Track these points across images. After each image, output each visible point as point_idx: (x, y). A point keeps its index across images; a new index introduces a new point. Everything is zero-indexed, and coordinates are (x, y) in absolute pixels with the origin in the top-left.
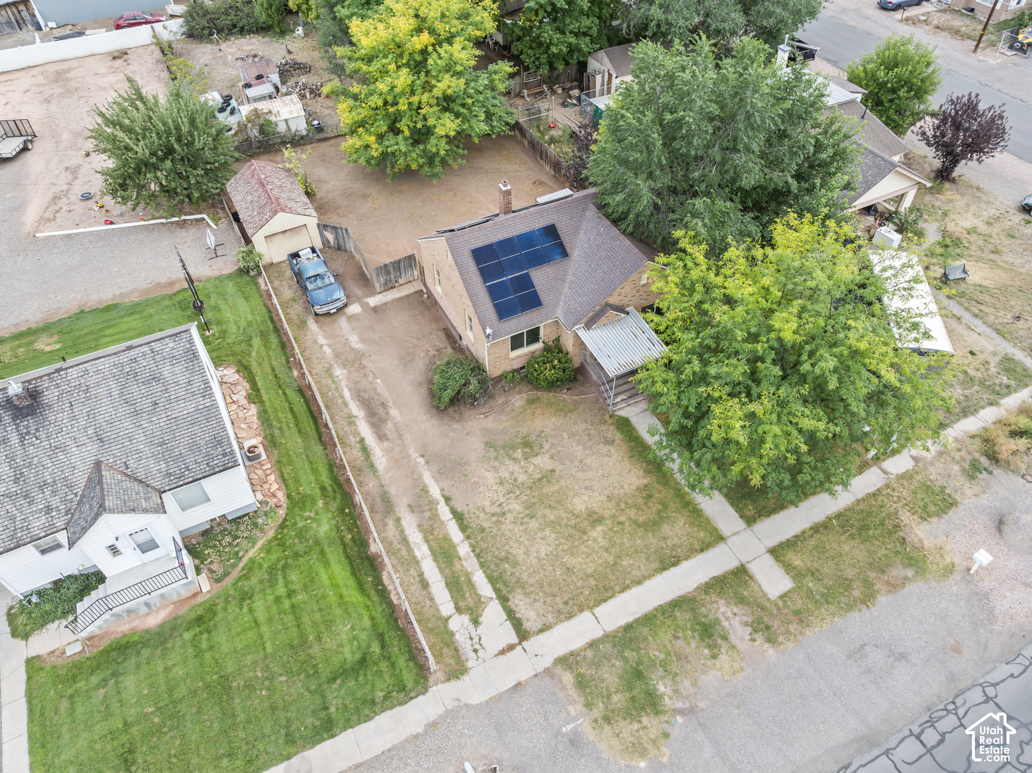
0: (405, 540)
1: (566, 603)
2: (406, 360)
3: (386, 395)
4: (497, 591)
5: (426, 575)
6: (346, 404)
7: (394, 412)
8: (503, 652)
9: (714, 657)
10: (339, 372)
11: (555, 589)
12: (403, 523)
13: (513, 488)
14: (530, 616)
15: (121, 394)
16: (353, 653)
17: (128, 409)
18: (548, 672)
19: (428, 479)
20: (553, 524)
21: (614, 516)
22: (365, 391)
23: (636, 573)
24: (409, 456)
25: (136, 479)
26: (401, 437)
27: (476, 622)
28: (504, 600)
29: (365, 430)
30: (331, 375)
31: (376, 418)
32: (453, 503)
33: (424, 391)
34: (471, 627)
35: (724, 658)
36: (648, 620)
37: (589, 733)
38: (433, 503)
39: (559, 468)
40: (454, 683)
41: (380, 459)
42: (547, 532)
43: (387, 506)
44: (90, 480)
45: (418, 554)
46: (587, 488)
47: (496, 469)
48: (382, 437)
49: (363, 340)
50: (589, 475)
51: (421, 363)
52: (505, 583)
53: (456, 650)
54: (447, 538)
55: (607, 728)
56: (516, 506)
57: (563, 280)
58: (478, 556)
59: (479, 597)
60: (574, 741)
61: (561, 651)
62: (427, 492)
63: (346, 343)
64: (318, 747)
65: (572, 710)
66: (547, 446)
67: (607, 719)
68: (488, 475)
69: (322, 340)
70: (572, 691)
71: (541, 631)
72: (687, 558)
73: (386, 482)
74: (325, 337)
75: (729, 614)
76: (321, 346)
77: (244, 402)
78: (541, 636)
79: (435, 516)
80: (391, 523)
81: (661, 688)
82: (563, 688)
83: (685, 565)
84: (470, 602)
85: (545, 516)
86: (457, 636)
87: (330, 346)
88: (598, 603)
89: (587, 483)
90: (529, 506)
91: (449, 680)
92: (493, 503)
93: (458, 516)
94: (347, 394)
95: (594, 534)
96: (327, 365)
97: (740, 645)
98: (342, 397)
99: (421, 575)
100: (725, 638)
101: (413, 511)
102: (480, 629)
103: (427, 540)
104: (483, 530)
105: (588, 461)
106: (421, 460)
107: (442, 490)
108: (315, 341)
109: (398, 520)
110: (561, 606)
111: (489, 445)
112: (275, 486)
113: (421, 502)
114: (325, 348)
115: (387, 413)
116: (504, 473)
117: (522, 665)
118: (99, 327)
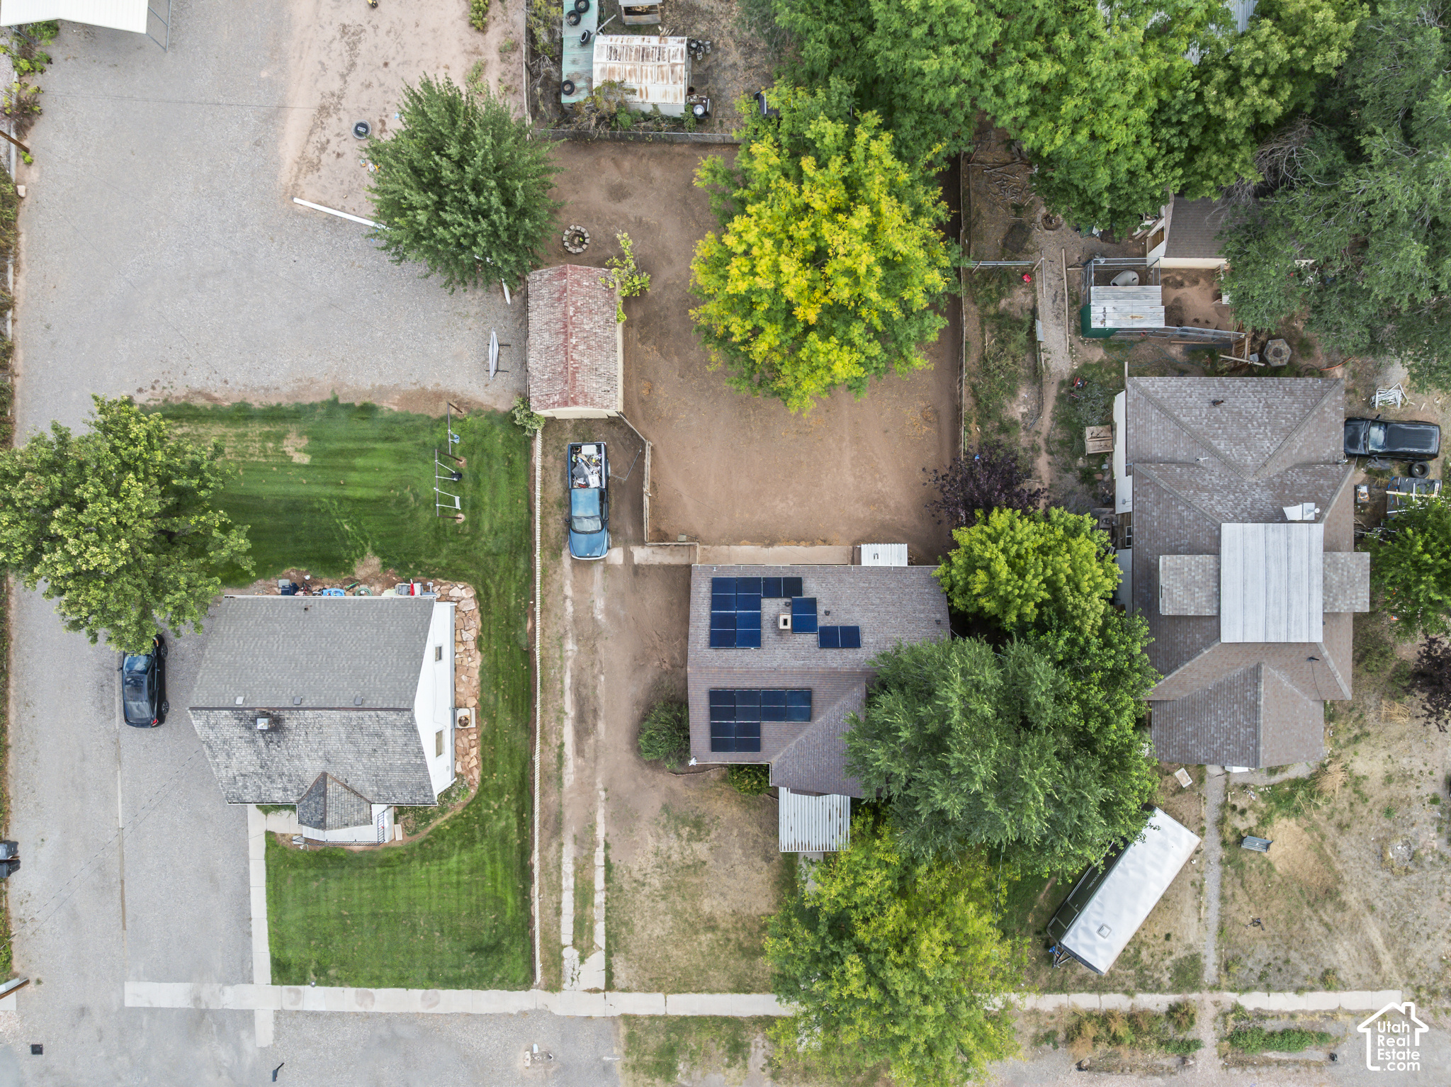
0: (559, 867)
1: (651, 980)
2: (639, 663)
3: (602, 700)
4: (608, 945)
5: (563, 905)
6: (562, 692)
7: (601, 726)
8: (590, 991)
9: (729, 1066)
10: (570, 645)
11: (649, 966)
12: (564, 849)
13: (664, 863)
14: (620, 980)
15: (348, 737)
16: (490, 937)
17: (353, 748)
18: (613, 1019)
19: (600, 818)
20: (677, 914)
21: (727, 931)
22: (585, 686)
23: (714, 984)
24: (594, 784)
25: (353, 791)
26: (596, 758)
27: (582, 960)
28: (609, 954)
29: (568, 733)
30: (561, 646)
31: (584, 723)
32: (610, 852)
33: (636, 711)
34: (577, 962)
35: (733, 1072)
36: (701, 1021)
37: (618, 1069)
38: (594, 843)
39: (711, 862)
40: (548, 994)
41: (570, 776)
42: (669, 917)
43: (556, 826)
44: (317, 782)
45: (564, 884)
46: (722, 894)
47: (659, 838)
48: (579, 752)
49: (608, 612)
50: (731, 882)
51: (649, 675)
52: (616, 943)
53: (560, 972)
54: (591, 881)
55: (630, 1073)
56: (656, 882)
57: (794, 736)
58: (607, 910)
59: (593, 943)
60: (607, 1068)
61: (629, 1011)
62: (594, 830)
63: (590, 609)
64: (447, 991)
65: (615, 1051)
66: (713, 835)
67: (634, 1068)
68: (650, 838)
69: (568, 591)
70: (622, 1040)
71: (623, 991)
72: (759, 992)
73: (565, 802)
74: (574, 586)
75: (760, 1045)
76: (566, 598)
77: (472, 645)
78: (621, 995)
79: (590, 857)
80: (554, 845)
81: (681, 1066)
82: (618, 1035)
83: (754, 996)
84: (585, 943)
85: (674, 902)
86: (565, 962)
87: (573, 602)
88: (673, 991)
89: (725, 889)
90: (667, 888)
91: (546, 990)
92: (640, 870)
93: (608, 867)
94: (568, 680)
95: (703, 938)
96: (562, 631)
97: (751, 1067)
98: (562, 682)
99: (559, 903)
100: (745, 1058)
101: (575, 843)
102: (582, 967)
103: (576, 875)
104: (621, 890)
105: (739, 869)
106: (602, 794)
107: (607, 835)
108: (561, 588)
109: (561, 845)
110: (646, 980)
111: (665, 808)
112: (474, 762)
113: (585, 840)
114: (568, 603)
115: (595, 725)
116: (663, 847)
117: (599, 1007)
118: (351, 445)
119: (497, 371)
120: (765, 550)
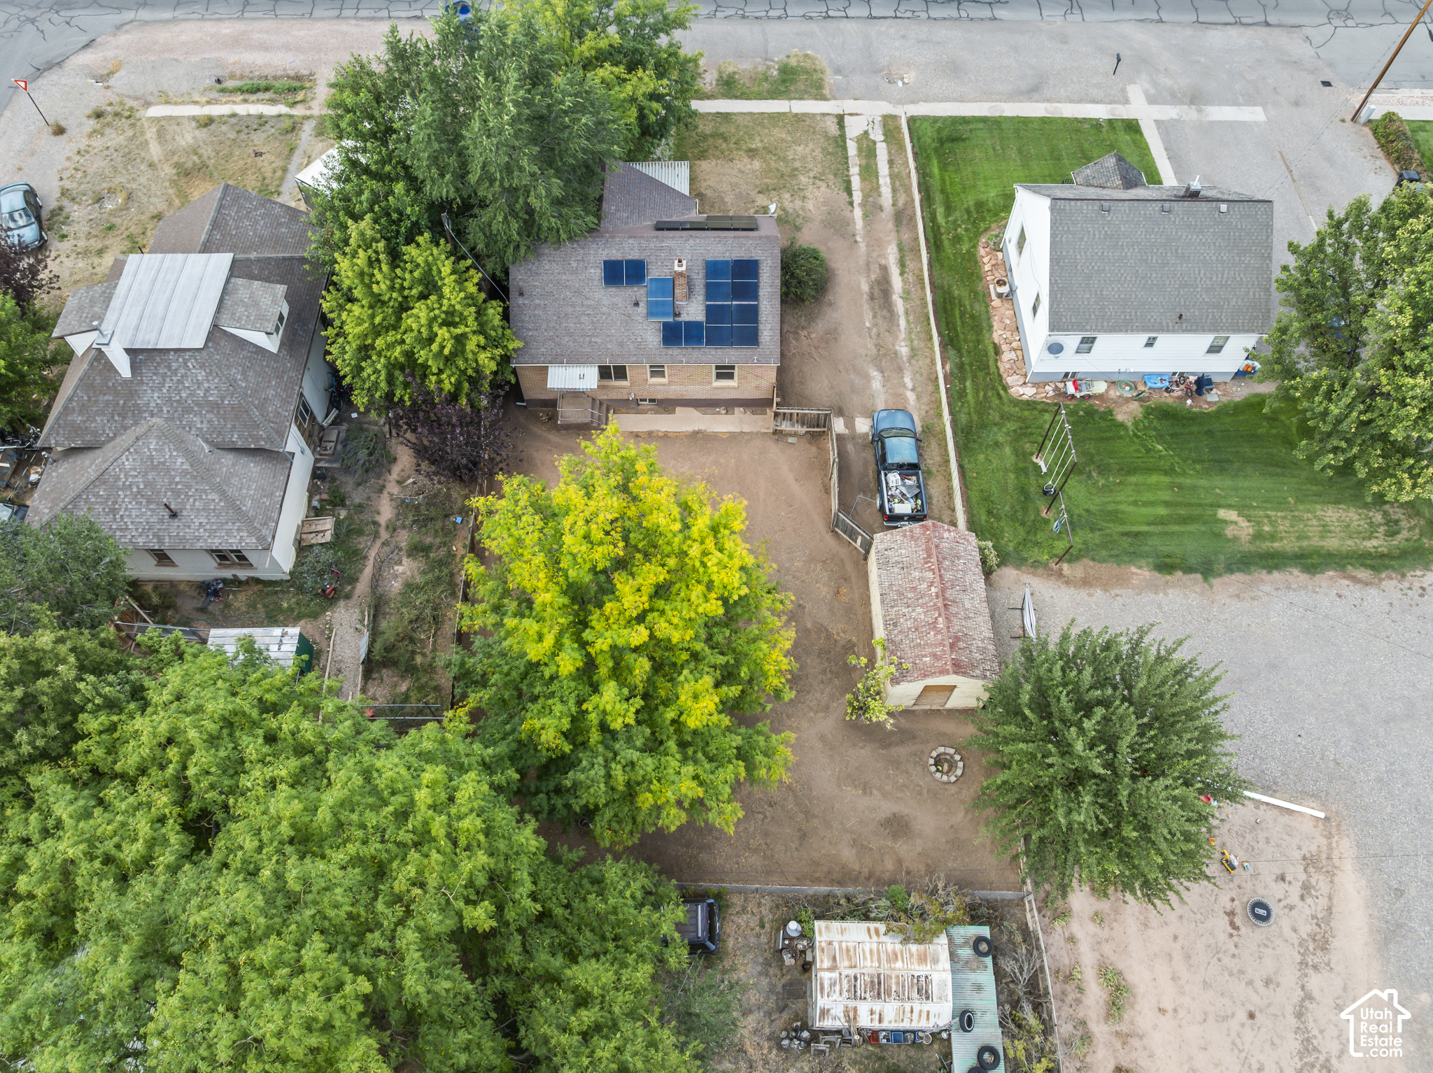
0: (894, 190)
1: (804, 121)
2: (832, 336)
3: (866, 307)
4: (845, 142)
5: (887, 166)
6: (907, 313)
7: (865, 288)
8: (857, 115)
9: (735, 73)
10: (904, 350)
11: (806, 128)
12: (891, 202)
13: (798, 192)
16: (950, 147)
18: (835, 98)
19: (859, 223)
20: (784, 159)
21: (738, 149)
22: (884, 317)
23: (748, 118)
24: (867, 246)
26: (868, 264)
27: (866, 133)
28: (843, 137)
29: (897, 283)
30: (913, 349)
31: (882, 290)
32: (848, 200)
33: (830, 297)
34: (870, 131)
35: (730, 69)
36: (759, 97)
37: (829, 71)
38: (863, 205)
40: (894, 114)
41: (891, 256)
42: (790, 157)
43: (901, 217)
45: (888, 180)
46: (743, 172)
47: (803, 208)
48: (884, 269)
49: (868, 378)
50: (735, 180)
51: (819, 327)
52: (836, 142)
53: (884, 127)
54: (863, 179)
55: (818, 69)
56: (803, 179)
58: (847, 163)
59: (857, 143)
60: (838, 71)
61: (822, 103)
62: (864, 214)
63: (886, 380)
64: (982, 115)
65: (832, 81)
67: (815, 71)
68: (811, 208)
69: (911, 396)
70: (827, 86)
71: (828, 114)
72: (710, 114)
73: (893, 235)
74: (906, 399)
75: (708, 85)
76: (913, 390)
77: (1004, 347)
79: (866, 197)
80: (901, 203)
81: (775, 73)
82: (831, 90)
83: (714, 111)
84: (865, 143)
85: (786, 167)
86: (881, 132)
87: (904, 386)
88: (784, 114)
89: (739, 175)
90: (793, 176)
91: (897, 116)
92: (819, 187)
93: (849, 191)
94: (902, 323)
95: (759, 145)
96: (913, 362)
97: (715, 72)
98: (908, 321)
99: (890, 168)
100: (721, 77)
101: (881, 206)
102: (865, 129)
103: (878, 186)
104: (835, 175)
106: (858, 238)
107: (852, 211)
108: (918, 398)
109: (894, 205)
110: (808, 120)
112: (986, 260)
113: (872, 208)
114: (910, 385)
115: (872, 288)
116: (798, 203)
117: (848, 106)
118: (1176, 528)
119: (1022, 609)
120: (702, 427)
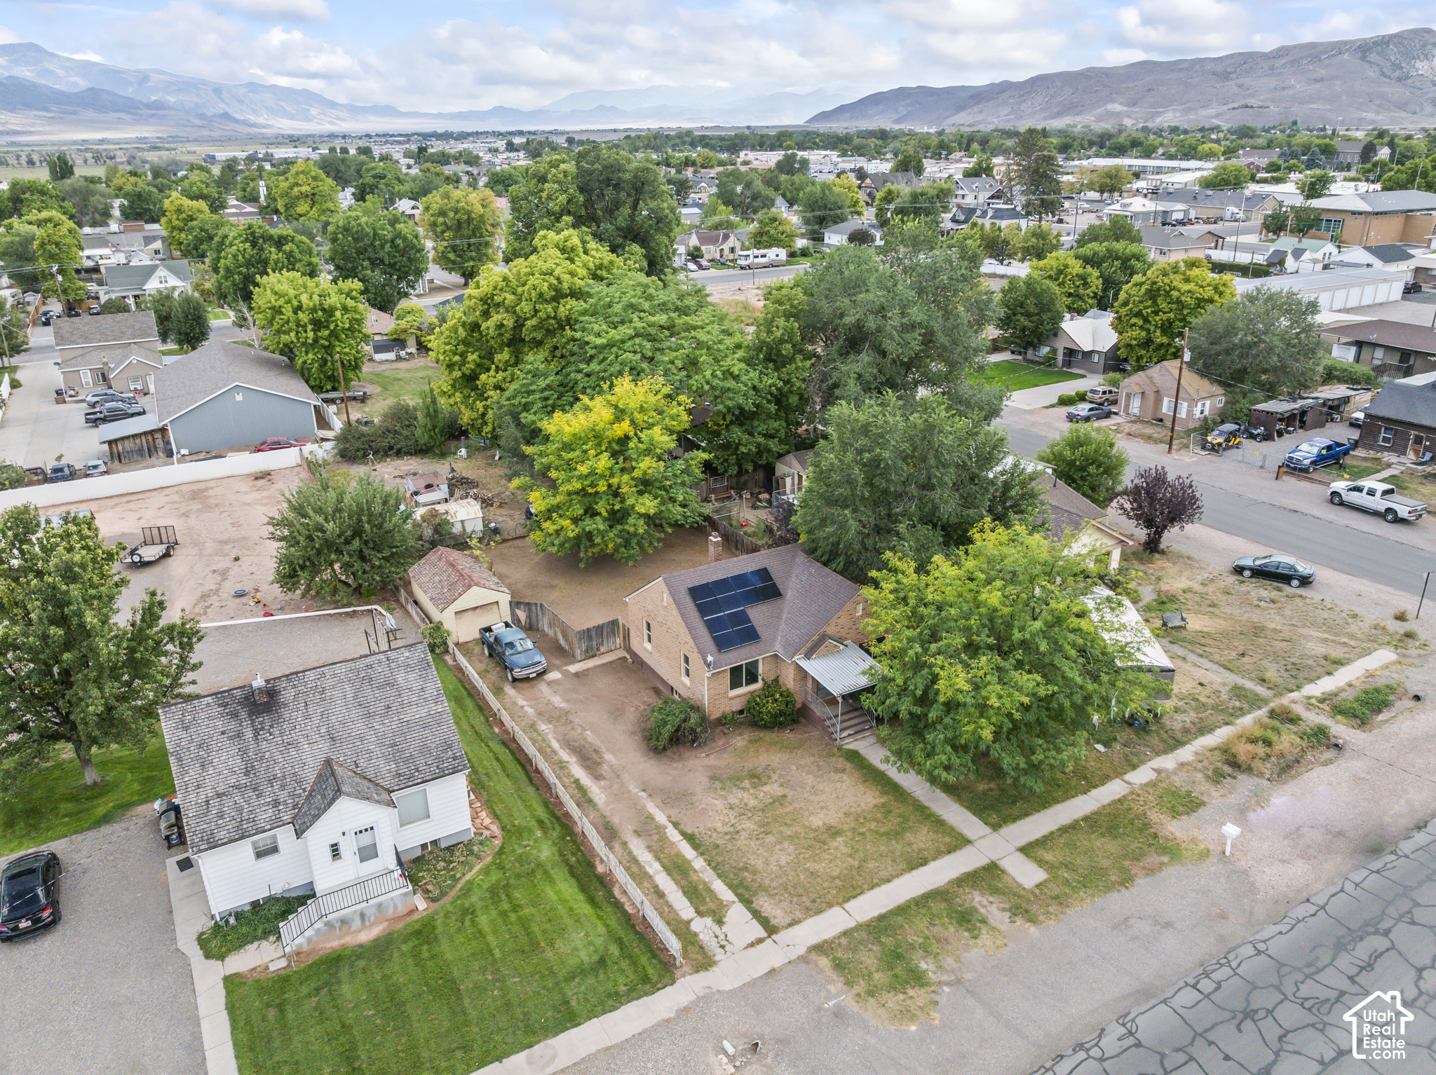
0: (634, 859)
1: (814, 901)
2: (616, 713)
3: (598, 743)
4: (737, 895)
5: (661, 887)
6: (555, 753)
7: (608, 757)
8: (752, 945)
9: (975, 937)
10: (543, 727)
11: (800, 891)
12: (631, 846)
13: (744, 811)
14: (776, 913)
16: (590, 956)
17: (361, 711)
18: (803, 959)
19: (651, 808)
20: (791, 838)
21: (854, 829)
22: (574, 741)
23: (883, 874)
24: (629, 792)
25: (365, 778)
26: (618, 776)
27: (720, 922)
28: (747, 902)
29: (578, 772)
30: (536, 730)
31: (590, 760)
32: (682, 827)
33: (638, 737)
34: (716, 928)
35: (985, 937)
36: (902, 910)
37: (853, 1006)
38: (660, 829)
39: (790, 793)
40: (702, 974)
41: (598, 795)
42: (786, 844)
43: (610, 833)
44: (320, 776)
45: (650, 871)
46: (822, 808)
47: (724, 797)
48: (598, 777)
49: (567, 701)
50: (822, 798)
51: (631, 715)
52: (747, 889)
53: (702, 948)
54: (679, 855)
55: (871, 1000)
56: (749, 825)
57: (779, 618)
58: (714, 869)
59: (721, 901)
60: (838, 1013)
61: (815, 940)
62: (653, 819)
63: (549, 703)
64: (562, 1036)
65: (832, 988)
66: (775, 777)
67: (871, 993)
68: (716, 802)
69: (521, 702)
70: (830, 973)
71: (790, 925)
72: (934, 859)
73: (607, 813)
74: (525, 700)
75: (985, 902)
76: (523, 707)
78: (791, 930)
79: (663, 839)
80: (618, 845)
81: (923, 966)
82: (821, 971)
83: (933, 865)
84: (712, 906)
85: (781, 833)
86: (701, 936)
87: (531, 706)
88: (848, 900)
89: (822, 804)
90: (762, 825)
91: (697, 972)
92: (725, 824)
93: (690, 838)
94: (555, 745)
95: (834, 844)
96: (531, 722)
97: (1002, 927)
98: (551, 747)
99: (656, 886)
100: (984, 921)
101: (639, 836)
102: (725, 929)
103: (658, 859)
104: (717, 846)
105: (820, 787)
106: (643, 794)
107: (669, 817)
108: (515, 703)
109: (625, 844)
110: (809, 904)
111: (713, 778)
112: (488, 821)
113: (647, 828)
114: (526, 709)
115: (601, 757)
116: (733, 800)
117: (774, 954)
